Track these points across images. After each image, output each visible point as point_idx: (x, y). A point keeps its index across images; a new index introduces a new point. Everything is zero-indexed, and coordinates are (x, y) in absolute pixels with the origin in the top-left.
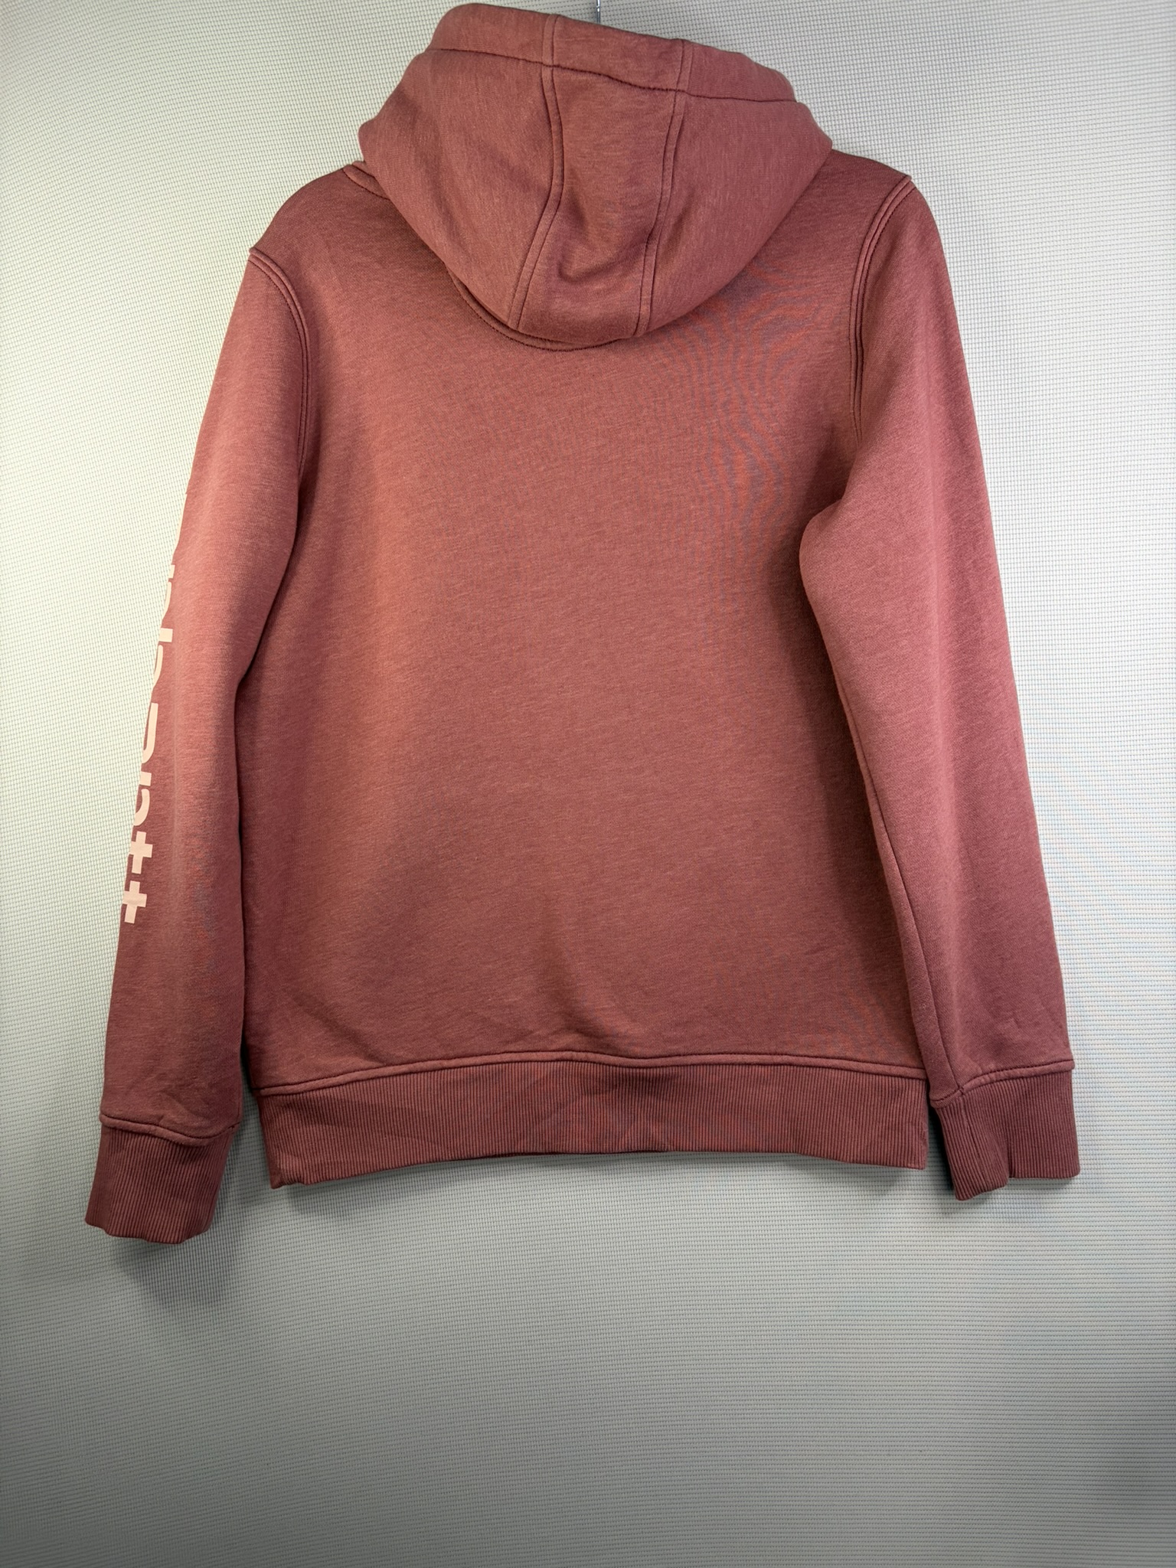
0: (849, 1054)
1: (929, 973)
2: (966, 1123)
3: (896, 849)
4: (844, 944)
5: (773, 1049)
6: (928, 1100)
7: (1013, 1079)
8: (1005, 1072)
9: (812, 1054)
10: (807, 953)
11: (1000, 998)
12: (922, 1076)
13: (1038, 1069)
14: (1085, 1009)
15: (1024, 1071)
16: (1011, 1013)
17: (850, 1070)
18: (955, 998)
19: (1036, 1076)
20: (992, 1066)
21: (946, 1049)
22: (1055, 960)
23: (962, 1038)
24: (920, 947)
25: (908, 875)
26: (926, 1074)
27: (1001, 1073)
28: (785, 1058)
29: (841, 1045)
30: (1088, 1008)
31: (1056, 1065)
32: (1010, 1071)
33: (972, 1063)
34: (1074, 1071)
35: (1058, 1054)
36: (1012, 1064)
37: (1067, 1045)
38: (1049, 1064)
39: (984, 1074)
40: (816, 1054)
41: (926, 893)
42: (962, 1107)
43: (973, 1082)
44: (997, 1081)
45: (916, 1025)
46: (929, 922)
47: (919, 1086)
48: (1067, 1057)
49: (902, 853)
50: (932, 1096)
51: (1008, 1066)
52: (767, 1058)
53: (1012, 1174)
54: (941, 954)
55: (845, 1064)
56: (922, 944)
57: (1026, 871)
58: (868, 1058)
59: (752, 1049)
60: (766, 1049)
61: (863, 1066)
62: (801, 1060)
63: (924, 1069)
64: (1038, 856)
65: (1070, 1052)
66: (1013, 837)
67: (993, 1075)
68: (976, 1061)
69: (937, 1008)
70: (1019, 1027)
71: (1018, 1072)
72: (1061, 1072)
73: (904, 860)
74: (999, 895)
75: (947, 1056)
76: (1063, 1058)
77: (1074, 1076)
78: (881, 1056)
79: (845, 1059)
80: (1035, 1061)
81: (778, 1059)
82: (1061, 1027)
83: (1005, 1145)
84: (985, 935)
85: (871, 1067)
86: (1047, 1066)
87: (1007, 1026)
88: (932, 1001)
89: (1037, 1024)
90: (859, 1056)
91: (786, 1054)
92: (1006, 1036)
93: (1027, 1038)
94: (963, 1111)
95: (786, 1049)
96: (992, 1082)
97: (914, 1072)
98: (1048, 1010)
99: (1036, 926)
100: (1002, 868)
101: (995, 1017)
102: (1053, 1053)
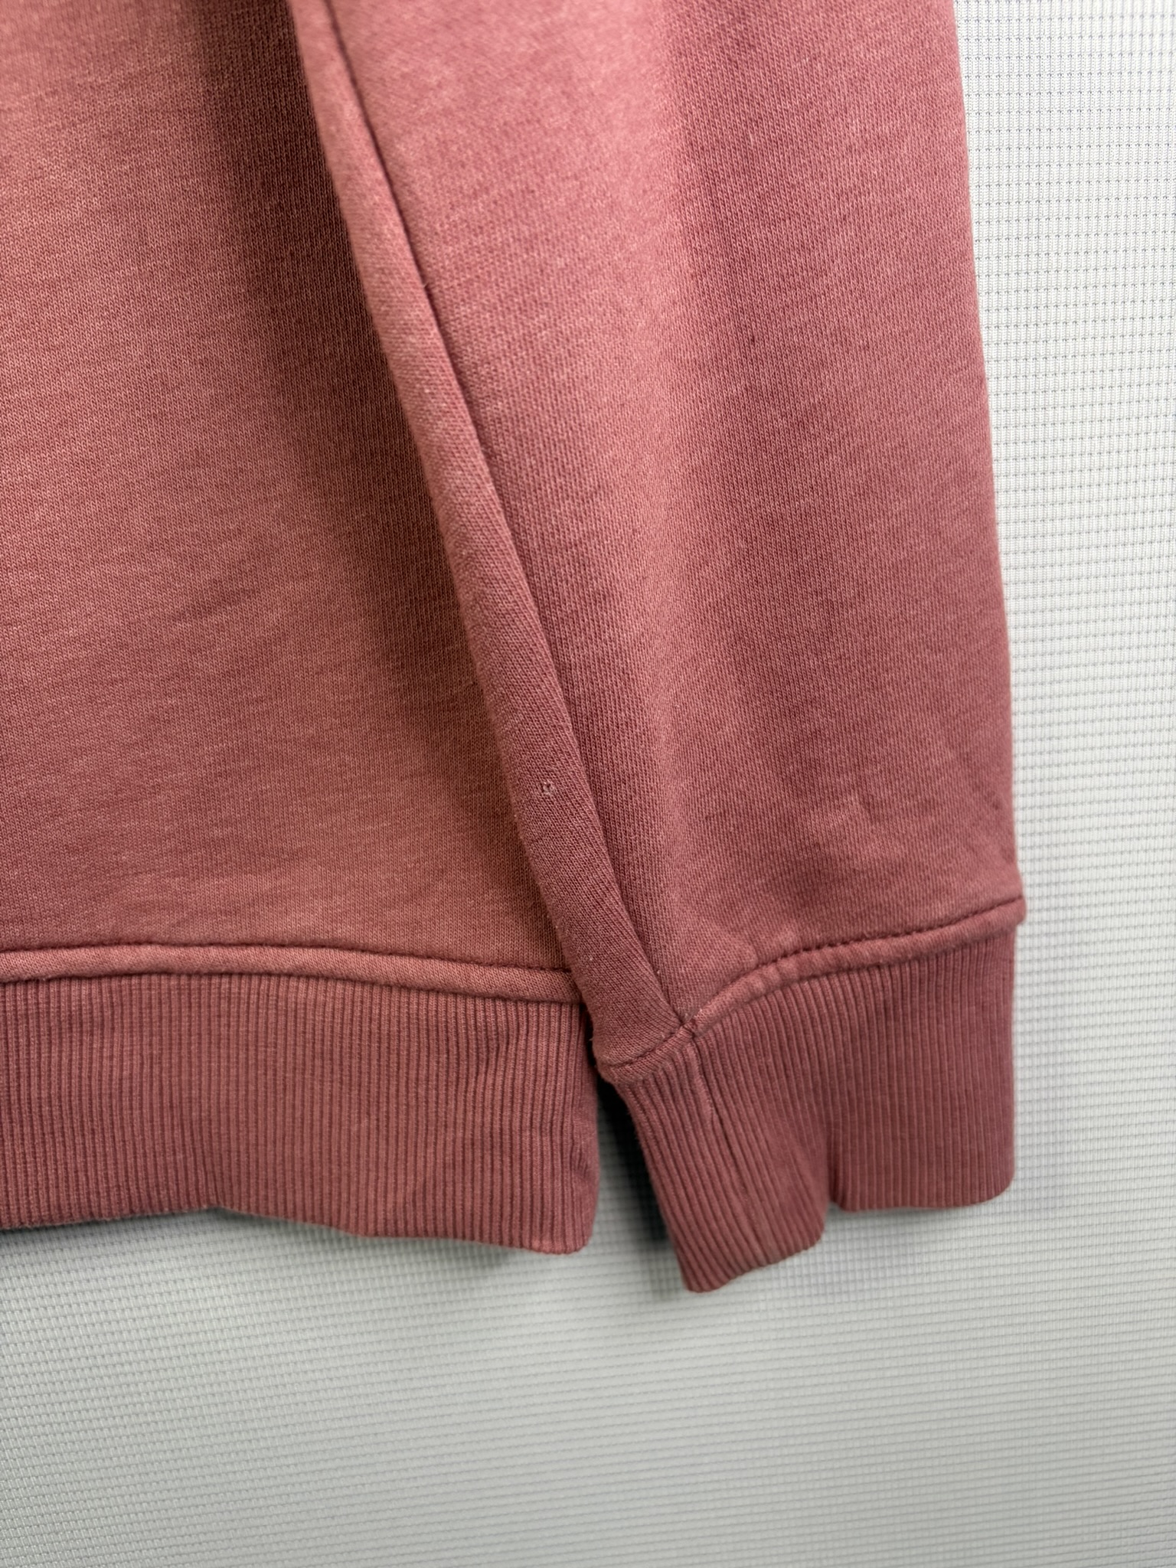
0: (345, 931)
1: (562, 670)
2: (707, 1110)
3: (382, 133)
4: (307, 576)
5: (105, 928)
6: (591, 1061)
7: (849, 970)
8: (828, 951)
9: (232, 937)
10: (180, 617)
11: (817, 733)
12: (567, 996)
13: (927, 938)
14: (1064, 743)
15: (883, 947)
16: (851, 778)
17: (347, 980)
18: (663, 753)
19: (918, 958)
20: (788, 937)
21: (633, 915)
22: (992, 601)
23: (692, 867)
24: (520, 572)
25: (442, 255)
26: (574, 988)
27: (816, 955)
28: (146, 955)
29: (319, 905)
30: (1073, 743)
31: (978, 920)
32: (842, 950)
33: (726, 938)
34: (1021, 930)
35: (983, 887)
36: (853, 931)
37: (1009, 855)
38: (957, 920)
39: (761, 964)
40: (244, 935)
41: (528, 341)
42: (696, 1067)
43: (728, 996)
44: (801, 979)
45: (530, 850)
46: (547, 471)
47: (563, 1023)
48: (1005, 892)
49: (406, 150)
50: (605, 1054)
51: (838, 934)
52: (84, 958)
53: (840, 1198)
54: (603, 597)
55: (329, 959)
56: (525, 558)
57: (918, 287)
58: (401, 941)
59: (34, 934)
60: (74, 929)
61: (387, 967)
62: (198, 957)
63: (566, 970)
64: (963, 232)
65: (1016, 877)
66: (881, 142)
67: (789, 965)
68: (736, 930)
69: (597, 790)
70: (874, 819)
71: (865, 950)
72: (988, 939)
73: (422, 182)
74: (826, 375)
75: (641, 936)
76: (998, 897)
77: (1020, 942)
78: (444, 938)
79: (335, 947)
80: (919, 916)
81: (122, 957)
82: (997, 806)
83: (820, 1143)
84: (772, 524)
85: (410, 968)
86: (953, 929)
87: (837, 820)
88: (576, 767)
89: (928, 806)
90: (375, 937)
91: (150, 942)
92: (833, 850)
93: (898, 851)
94: (699, 1082)
95: (145, 926)
96: (785, 984)
97: (538, 982)
98: (965, 759)
99: (944, 487)
100: (838, 268)
101: (799, 794)
102: (972, 887)
